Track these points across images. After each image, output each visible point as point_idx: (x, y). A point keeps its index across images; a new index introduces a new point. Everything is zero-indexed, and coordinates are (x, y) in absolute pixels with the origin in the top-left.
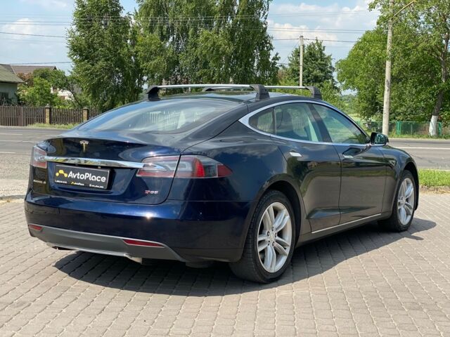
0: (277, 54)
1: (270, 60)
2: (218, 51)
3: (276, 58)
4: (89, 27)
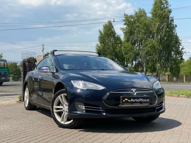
1: (180, 50)
4: (104, 42)
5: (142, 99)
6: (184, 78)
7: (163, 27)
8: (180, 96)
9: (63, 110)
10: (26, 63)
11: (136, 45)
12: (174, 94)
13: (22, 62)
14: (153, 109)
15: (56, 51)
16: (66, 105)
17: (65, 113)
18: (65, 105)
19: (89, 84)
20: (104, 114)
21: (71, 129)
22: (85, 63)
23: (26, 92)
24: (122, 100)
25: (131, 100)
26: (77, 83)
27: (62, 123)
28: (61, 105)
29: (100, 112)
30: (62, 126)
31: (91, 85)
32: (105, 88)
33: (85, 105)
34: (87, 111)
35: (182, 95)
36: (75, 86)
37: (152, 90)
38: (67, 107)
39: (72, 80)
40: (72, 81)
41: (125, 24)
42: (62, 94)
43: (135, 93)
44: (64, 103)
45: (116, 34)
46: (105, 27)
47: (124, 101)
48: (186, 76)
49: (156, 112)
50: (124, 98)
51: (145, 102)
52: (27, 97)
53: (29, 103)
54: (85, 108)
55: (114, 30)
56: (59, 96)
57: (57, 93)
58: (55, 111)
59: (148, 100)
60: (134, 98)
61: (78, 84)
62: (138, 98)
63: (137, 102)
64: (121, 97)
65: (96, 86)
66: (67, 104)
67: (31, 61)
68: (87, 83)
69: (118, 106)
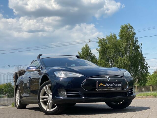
0: (147, 63)
1: (145, 65)
2: (125, 63)
3: (147, 64)
5: (115, 84)
6: (151, 88)
7: (130, 47)
8: (148, 96)
9: (48, 99)
10: (18, 75)
11: (109, 62)
12: (143, 96)
13: (14, 74)
14: (125, 93)
15: (42, 55)
16: (51, 95)
17: (49, 102)
18: (49, 95)
19: (69, 73)
20: (84, 98)
21: (55, 115)
22: (66, 64)
23: (17, 94)
24: (97, 84)
25: (105, 85)
26: (59, 73)
27: (48, 110)
28: (46, 95)
29: (79, 96)
30: (48, 113)
31: (72, 74)
32: (83, 75)
33: (67, 91)
34: (68, 96)
35: (150, 95)
36: (57, 76)
37: (123, 77)
38: (51, 96)
39: (54, 71)
40: (55, 73)
41: (99, 46)
42: (47, 85)
43: (109, 79)
44: (49, 93)
45: (92, 54)
46: (83, 49)
47: (100, 85)
48: (152, 86)
49: (127, 96)
50: (99, 83)
51: (117, 87)
52: (18, 98)
53: (20, 103)
54: (67, 93)
55: (90, 52)
56: (44, 87)
57: (42, 84)
58: (41, 100)
59: (120, 85)
60: (108, 83)
61: (60, 75)
62: (112, 83)
63: (111, 87)
64: (97, 82)
65: (76, 75)
66: (51, 93)
67: (22, 73)
68: (68, 72)
69: (95, 90)
